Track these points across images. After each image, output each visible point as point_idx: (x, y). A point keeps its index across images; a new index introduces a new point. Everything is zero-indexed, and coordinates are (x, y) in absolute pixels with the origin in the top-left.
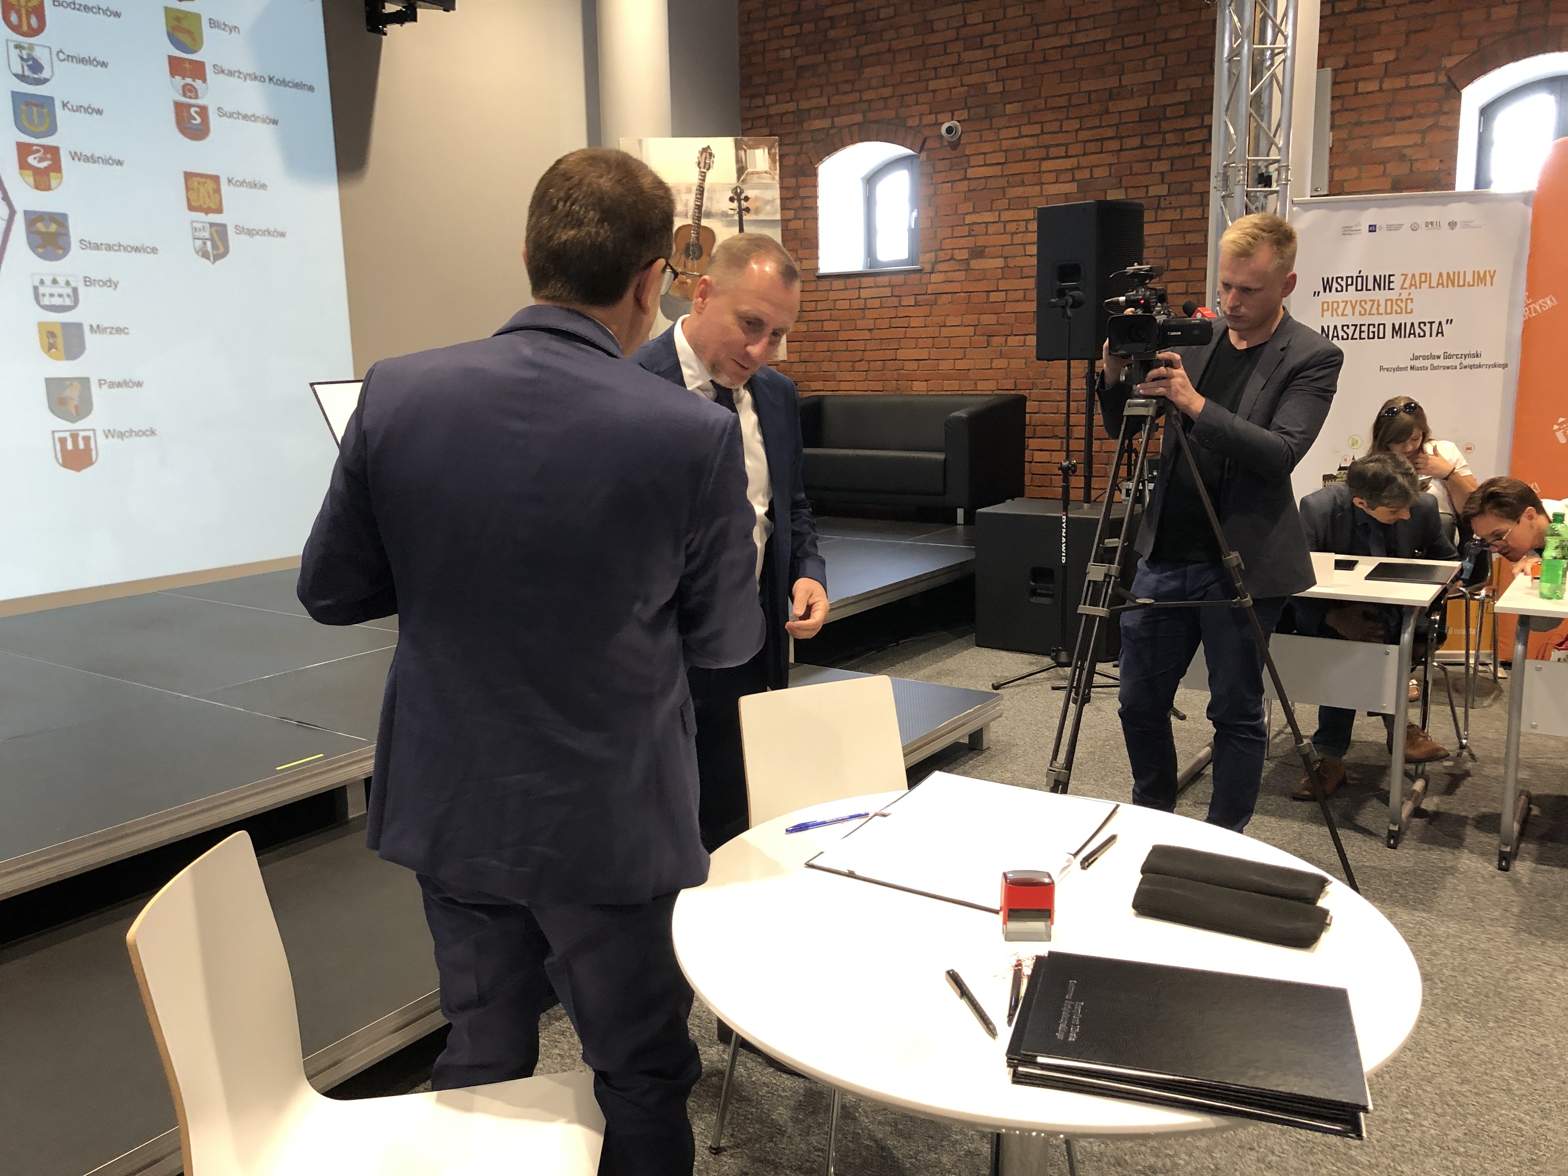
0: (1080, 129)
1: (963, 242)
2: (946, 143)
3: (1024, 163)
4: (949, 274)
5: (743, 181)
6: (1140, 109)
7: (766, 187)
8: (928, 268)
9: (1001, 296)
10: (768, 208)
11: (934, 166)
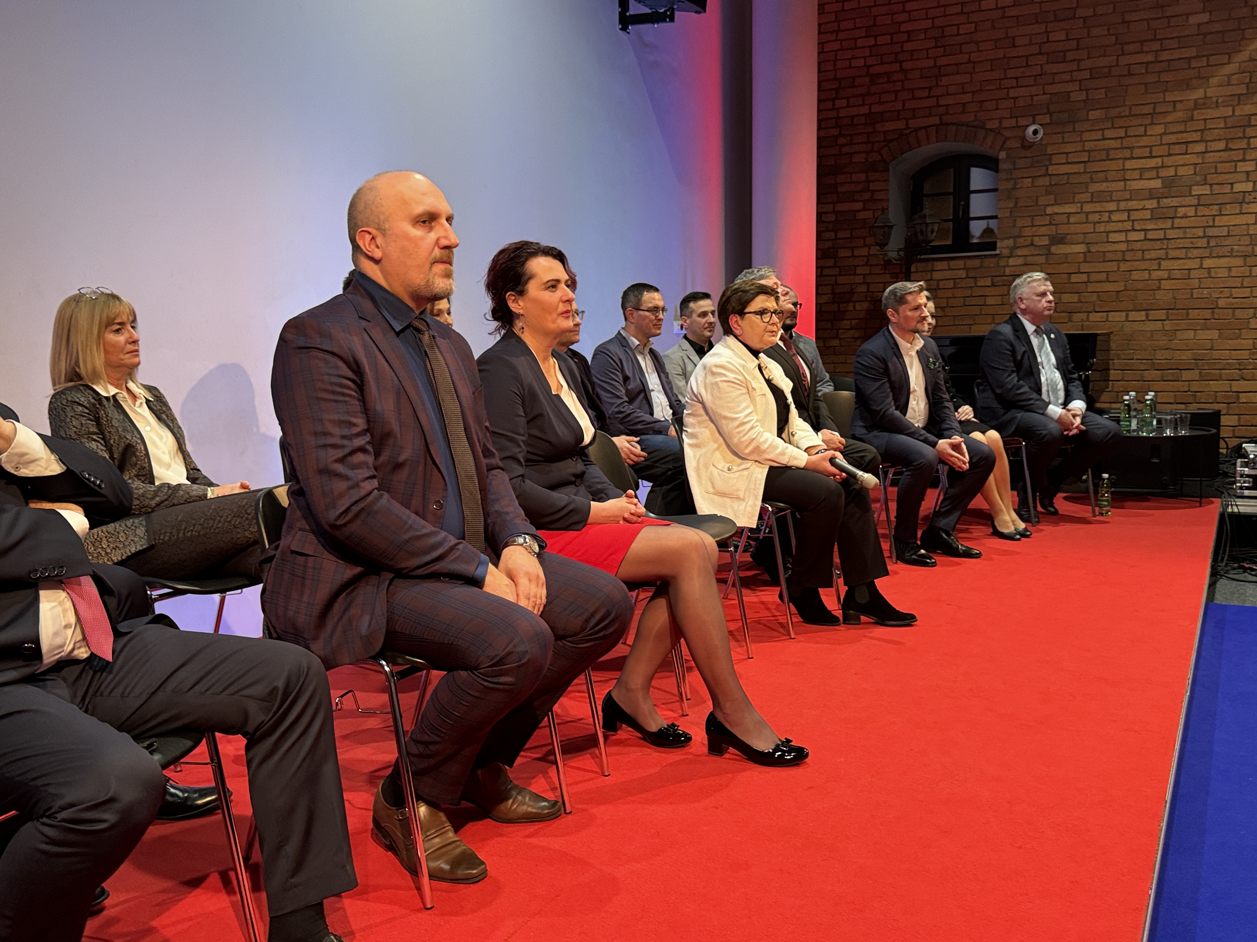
0: (1165, 133)
1: (1043, 230)
2: (1027, 144)
3: (1108, 162)
4: (1028, 258)
6: (1225, 117)
8: (1006, 252)
9: (1084, 277)
11: (1013, 163)
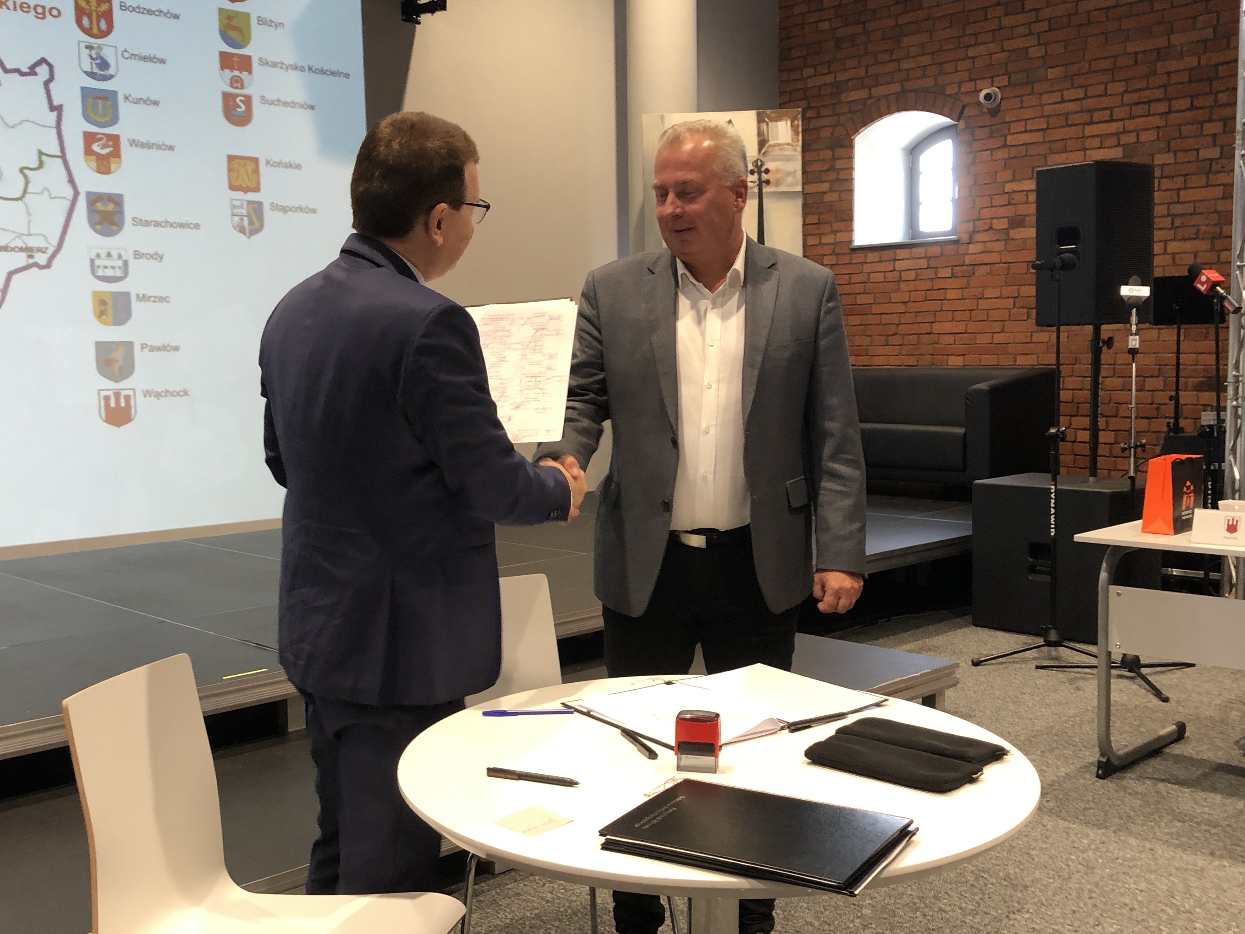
0: (1125, 92)
1: (1002, 211)
2: (985, 110)
3: (1067, 129)
4: (988, 244)
5: (764, 153)
6: (1192, 69)
7: (788, 159)
8: (965, 238)
10: (789, 179)
11: (973, 134)
